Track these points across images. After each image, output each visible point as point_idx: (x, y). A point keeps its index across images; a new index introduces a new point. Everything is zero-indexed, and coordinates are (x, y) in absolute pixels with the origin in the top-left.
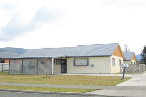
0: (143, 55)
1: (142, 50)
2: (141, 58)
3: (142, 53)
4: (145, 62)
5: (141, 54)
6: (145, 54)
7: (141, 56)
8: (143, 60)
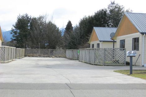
0: (15, 33)
1: (15, 24)
2: (11, 36)
3: (14, 28)
4: (18, 43)
5: (13, 30)
6: (18, 31)
7: (12, 33)
8: (15, 40)
